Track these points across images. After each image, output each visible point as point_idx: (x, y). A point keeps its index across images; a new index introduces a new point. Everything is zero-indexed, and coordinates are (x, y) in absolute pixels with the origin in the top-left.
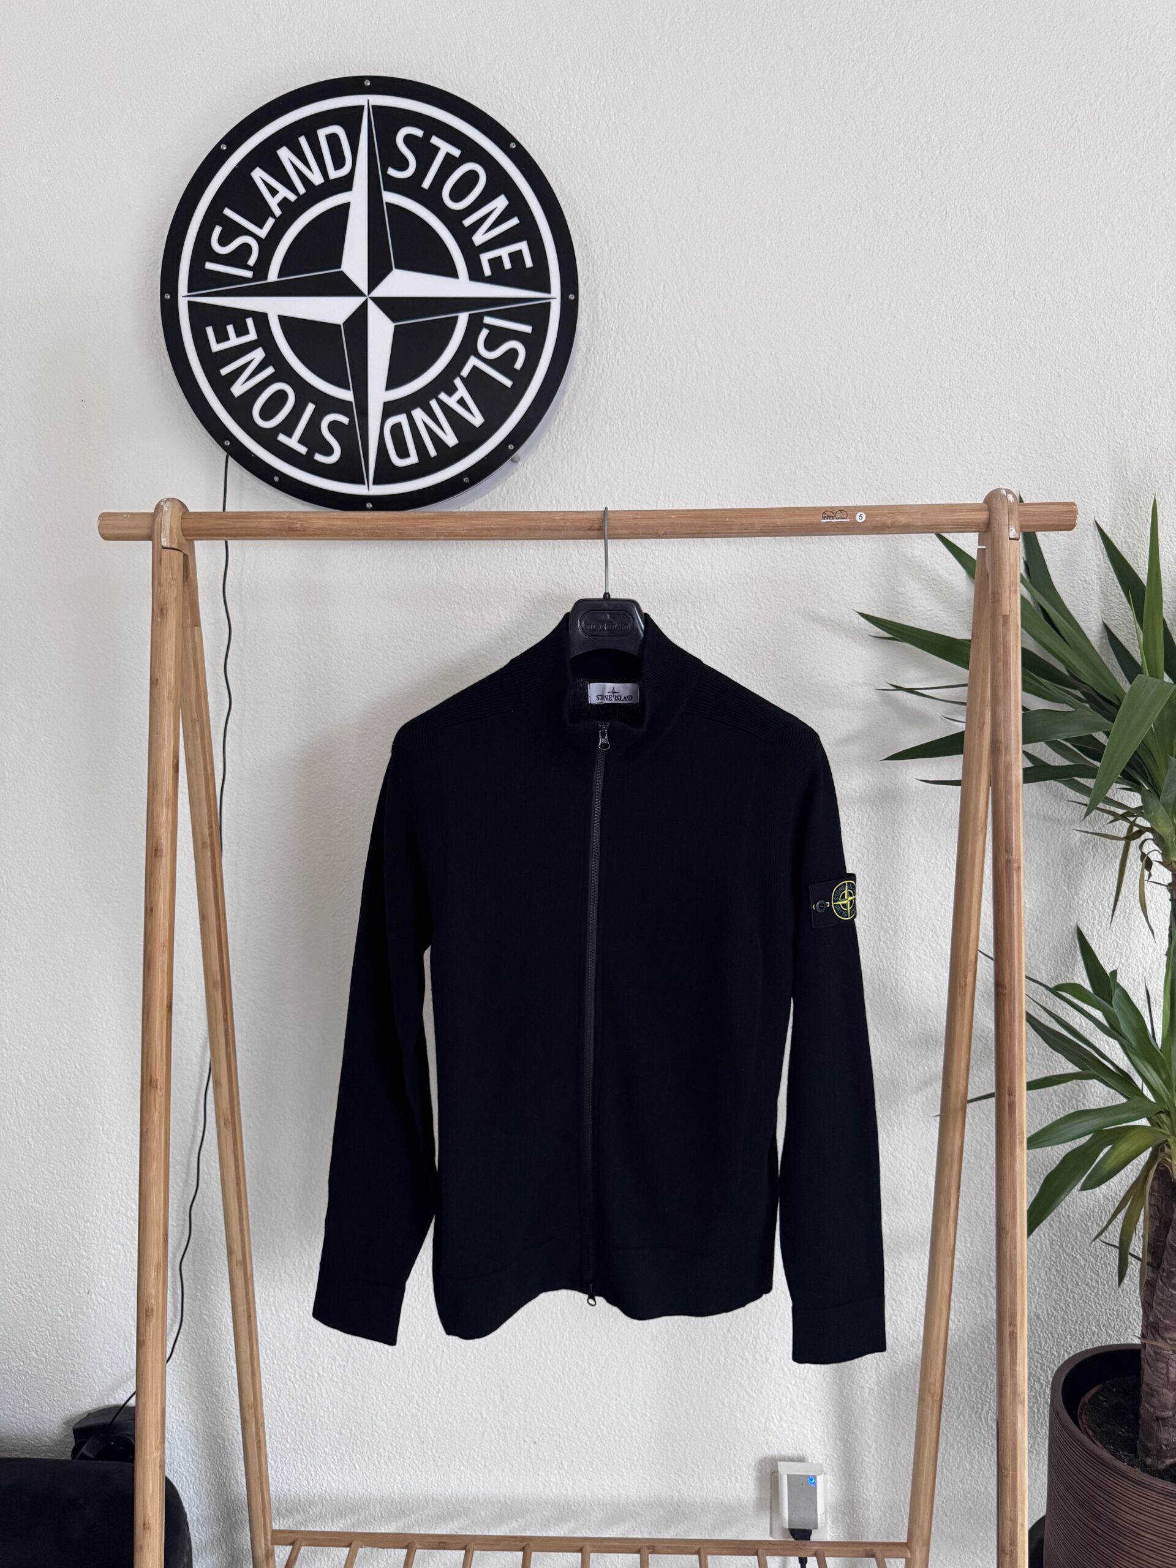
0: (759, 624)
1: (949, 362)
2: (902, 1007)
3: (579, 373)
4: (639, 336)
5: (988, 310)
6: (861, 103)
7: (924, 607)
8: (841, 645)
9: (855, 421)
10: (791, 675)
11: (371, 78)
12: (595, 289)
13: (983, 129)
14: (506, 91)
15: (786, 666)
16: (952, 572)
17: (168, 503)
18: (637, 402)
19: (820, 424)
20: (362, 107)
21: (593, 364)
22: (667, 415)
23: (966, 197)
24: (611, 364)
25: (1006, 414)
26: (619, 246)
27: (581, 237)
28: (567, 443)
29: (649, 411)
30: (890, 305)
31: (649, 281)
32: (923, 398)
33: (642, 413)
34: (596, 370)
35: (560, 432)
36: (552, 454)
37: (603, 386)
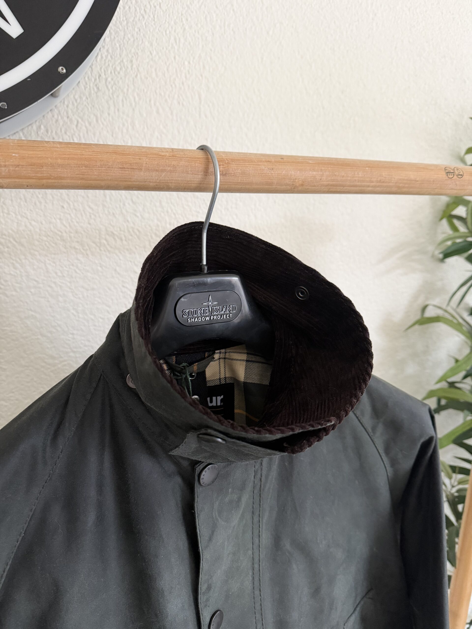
18: (181, 51)
33: (186, 63)
34: (138, 9)
35: (103, 70)
36: (96, 93)
37: (146, 27)
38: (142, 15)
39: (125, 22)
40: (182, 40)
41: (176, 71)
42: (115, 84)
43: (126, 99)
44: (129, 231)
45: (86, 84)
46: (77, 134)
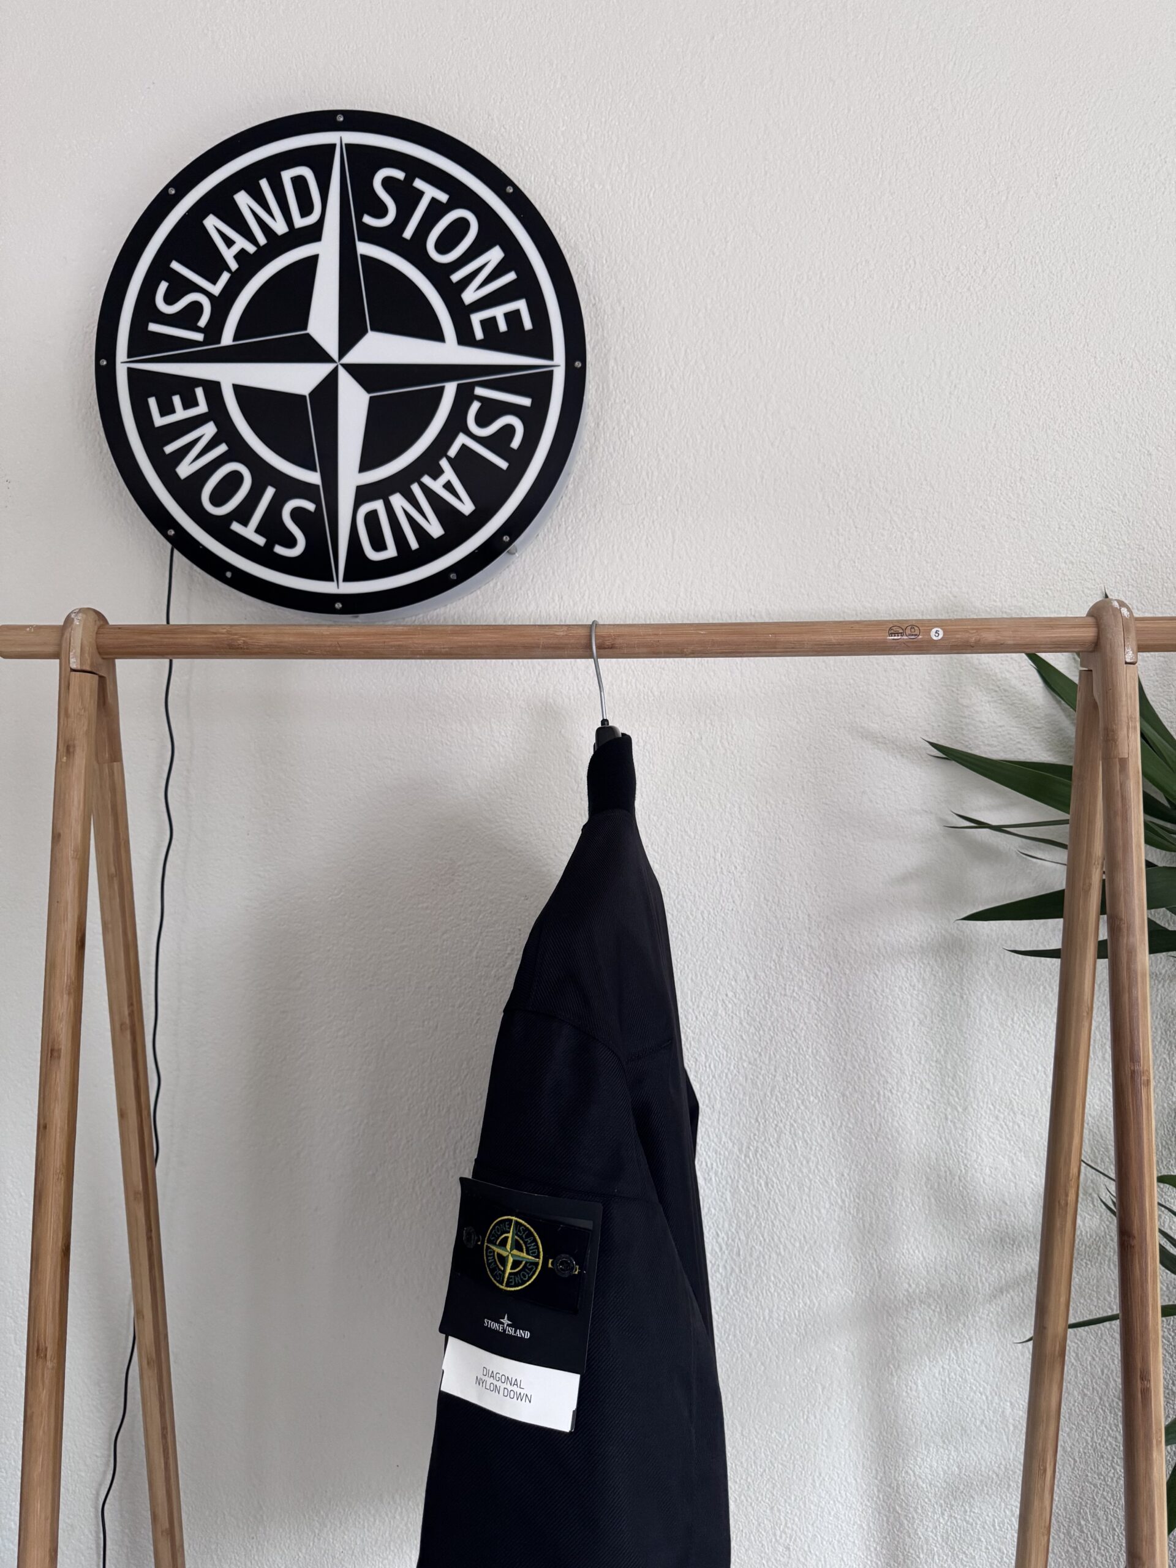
0: (798, 741)
1: (1020, 439)
2: (973, 1199)
3: (586, 451)
4: (657, 410)
5: (1065, 379)
6: (915, 142)
7: (994, 722)
8: (895, 765)
9: (911, 508)
10: (836, 800)
11: (344, 112)
12: (605, 355)
13: (1057, 172)
14: (503, 130)
15: (831, 790)
16: (1026, 682)
17: (80, 614)
18: (654, 485)
19: (868, 509)
20: (333, 146)
21: (602, 441)
22: (688, 500)
23: (1038, 248)
24: (623, 441)
25: (1088, 499)
26: (632, 304)
27: (589, 294)
28: (573, 531)
29: (668, 495)
30: (950, 372)
31: (668, 346)
32: (990, 481)
33: (660, 498)
34: (606, 448)
35: (563, 520)
36: (555, 544)
37: (614, 467)
38: (611, 454)
39: (591, 465)
40: (656, 474)
41: (646, 510)
42: (575, 532)
43: (586, 548)
44: (578, 690)
45: (545, 535)
46: (531, 589)
